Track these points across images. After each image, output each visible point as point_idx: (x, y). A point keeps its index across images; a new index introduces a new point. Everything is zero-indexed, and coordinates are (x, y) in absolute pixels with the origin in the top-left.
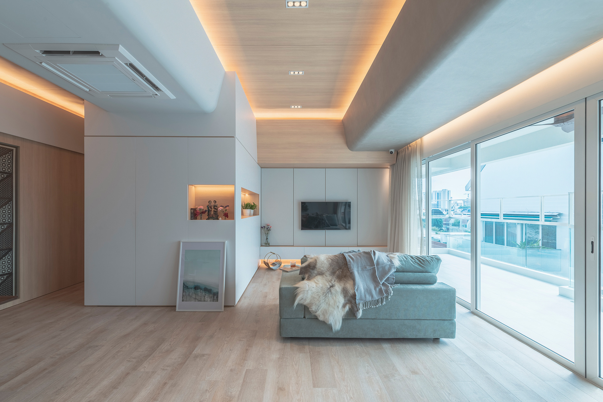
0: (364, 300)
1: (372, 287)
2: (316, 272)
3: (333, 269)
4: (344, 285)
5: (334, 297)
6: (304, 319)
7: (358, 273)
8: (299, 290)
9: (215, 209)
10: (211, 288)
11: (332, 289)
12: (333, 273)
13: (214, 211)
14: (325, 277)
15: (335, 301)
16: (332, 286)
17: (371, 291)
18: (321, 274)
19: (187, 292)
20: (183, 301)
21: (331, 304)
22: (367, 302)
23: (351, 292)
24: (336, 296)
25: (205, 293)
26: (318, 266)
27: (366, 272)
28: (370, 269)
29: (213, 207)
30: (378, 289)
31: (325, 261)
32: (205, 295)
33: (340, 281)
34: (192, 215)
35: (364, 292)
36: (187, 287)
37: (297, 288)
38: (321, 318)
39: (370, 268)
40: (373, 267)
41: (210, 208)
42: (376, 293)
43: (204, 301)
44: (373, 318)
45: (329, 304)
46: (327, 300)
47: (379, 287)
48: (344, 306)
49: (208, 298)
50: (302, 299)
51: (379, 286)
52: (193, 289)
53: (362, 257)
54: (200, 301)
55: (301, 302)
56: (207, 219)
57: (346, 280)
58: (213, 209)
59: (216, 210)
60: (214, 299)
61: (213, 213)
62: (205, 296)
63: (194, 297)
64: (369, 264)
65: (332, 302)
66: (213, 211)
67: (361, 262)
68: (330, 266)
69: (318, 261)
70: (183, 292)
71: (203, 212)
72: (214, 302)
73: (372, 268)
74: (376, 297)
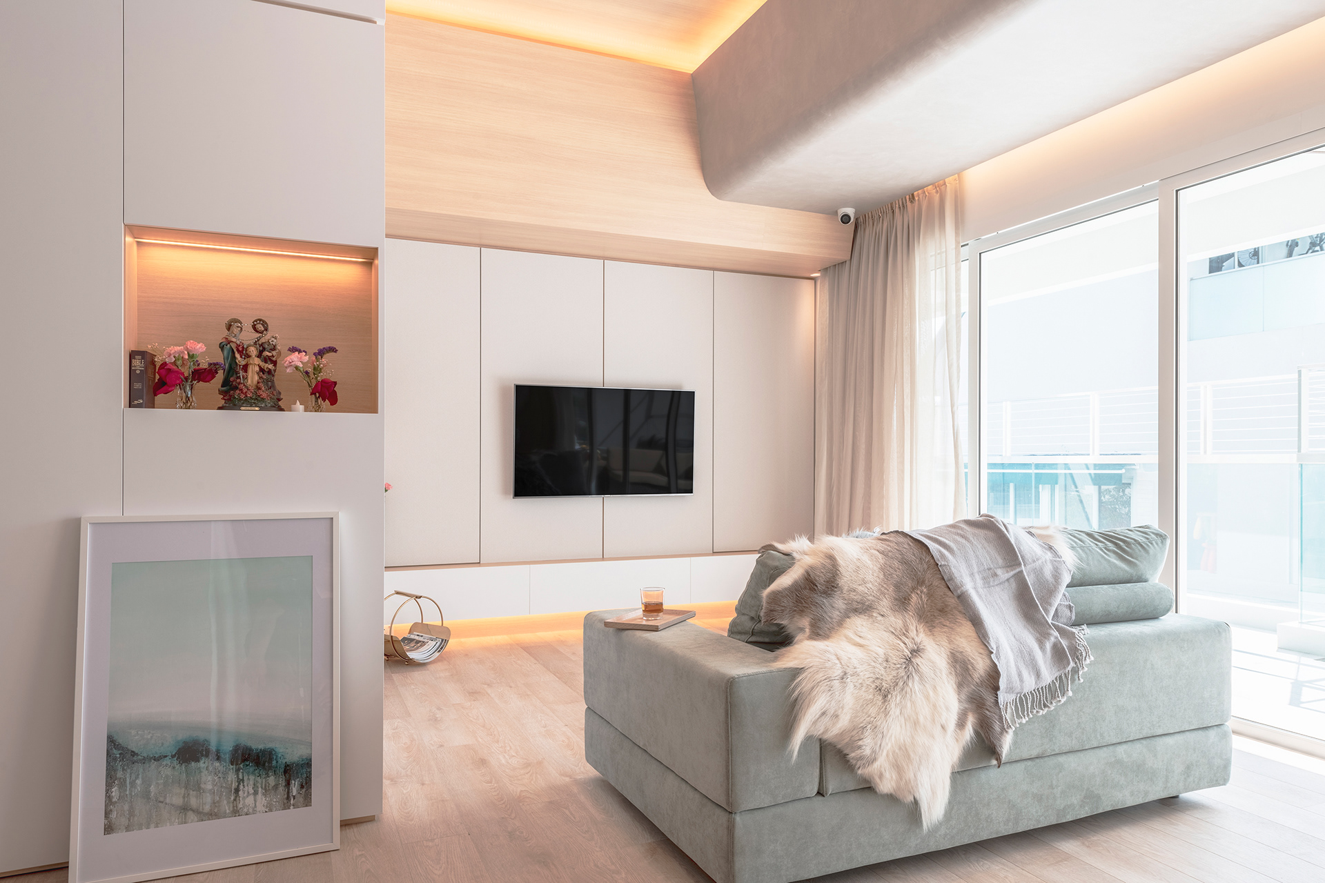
0: (1017, 691)
1: (1030, 640)
2: (839, 603)
3: (897, 587)
5: (931, 693)
6: (820, 798)
7: (980, 596)
8: (804, 682)
9: (266, 360)
10: (270, 745)
11: (917, 660)
12: (902, 602)
13: (262, 370)
14: (880, 618)
15: (934, 706)
16: (916, 651)
17: (1034, 657)
18: (862, 608)
19: (133, 784)
20: (109, 829)
21: (921, 719)
22: (1025, 695)
23: (980, 666)
24: (935, 688)
25: (238, 770)
26: (845, 580)
27: (998, 589)
29: (253, 351)
30: (1048, 646)
31: (866, 559)
32: (240, 781)
33: (930, 631)
34: (137, 386)
36: (134, 754)
37: (796, 672)
38: (886, 785)
39: (1007, 575)
40: (1018, 570)
41: (237, 355)
42: (1045, 662)
43: (236, 812)
46: (909, 704)
47: (1052, 639)
48: (961, 724)
49: (256, 793)
50: (824, 714)
51: (1049, 634)
52: (167, 761)
53: (971, 539)
54: (213, 815)
55: (819, 731)
56: (220, 408)
57: (947, 623)
58: (257, 361)
59: (271, 366)
60: (288, 798)
61: (256, 378)
62: (237, 790)
63: (178, 801)
64: (1000, 562)
65: (924, 712)
66: (257, 369)
67: (977, 556)
68: (885, 575)
69: (840, 561)
70: (109, 786)
71: (203, 375)
72: (292, 810)
73: (1012, 573)
74: (1048, 675)
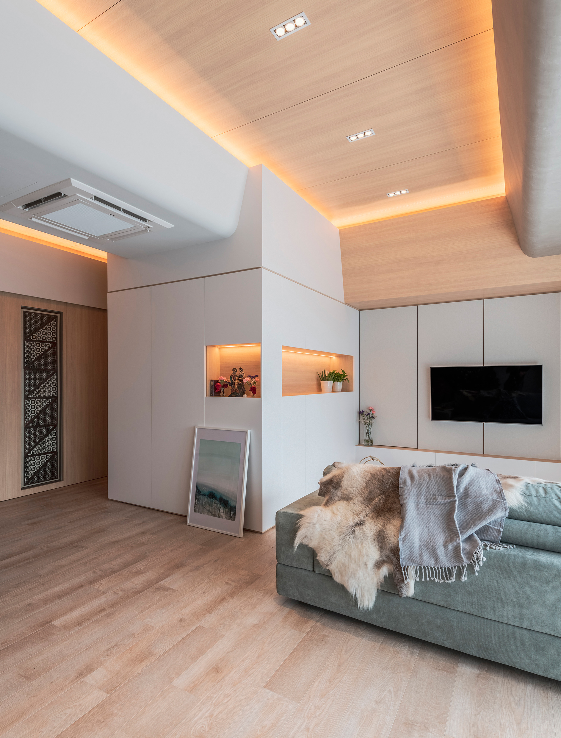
0: (419, 562)
1: (440, 539)
2: (339, 494)
3: (370, 493)
4: (384, 525)
5: (360, 546)
6: (313, 572)
7: (417, 507)
9: (240, 380)
10: (227, 499)
11: (357, 528)
12: (368, 500)
13: (239, 384)
14: (353, 505)
15: (360, 552)
16: (360, 524)
17: (435, 549)
18: (347, 498)
19: (200, 500)
20: (195, 511)
21: (353, 555)
22: (424, 567)
25: (220, 504)
26: (344, 483)
27: (434, 506)
28: (445, 504)
29: (237, 378)
30: (450, 547)
31: (359, 477)
32: (220, 507)
33: (377, 517)
34: (212, 390)
35: (420, 547)
36: (201, 492)
38: (337, 578)
39: (444, 501)
40: (452, 500)
41: (233, 380)
42: (446, 555)
43: (219, 516)
44: (442, 603)
45: (350, 557)
47: (455, 543)
48: (378, 565)
49: (223, 512)
51: (454, 540)
52: (206, 497)
53: (433, 477)
54: (214, 515)
55: (305, 542)
56: (229, 396)
57: (388, 516)
58: (237, 381)
59: (241, 382)
60: (230, 517)
61: (237, 386)
62: (220, 510)
63: (208, 508)
64: (444, 493)
66: (237, 383)
67: (428, 487)
68: (366, 486)
69: (345, 476)
70: (196, 499)
71: (225, 386)
72: (230, 521)
73: (448, 501)
74: (445, 562)
